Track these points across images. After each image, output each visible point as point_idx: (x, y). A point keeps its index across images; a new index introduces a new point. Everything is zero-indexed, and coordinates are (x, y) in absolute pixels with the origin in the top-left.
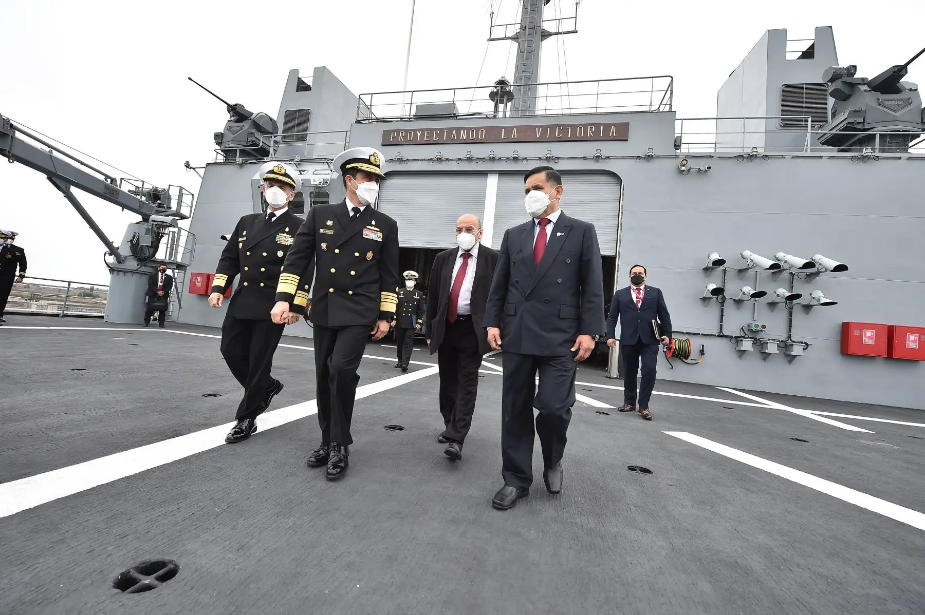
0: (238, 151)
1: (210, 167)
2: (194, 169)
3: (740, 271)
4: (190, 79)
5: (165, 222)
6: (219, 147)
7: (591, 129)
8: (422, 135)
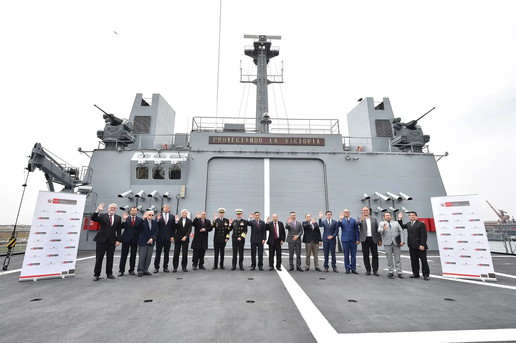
0: (117, 142)
1: (95, 151)
2: (84, 152)
3: (375, 200)
4: (95, 105)
5: (88, 190)
6: (102, 140)
7: (309, 140)
8: (231, 140)
